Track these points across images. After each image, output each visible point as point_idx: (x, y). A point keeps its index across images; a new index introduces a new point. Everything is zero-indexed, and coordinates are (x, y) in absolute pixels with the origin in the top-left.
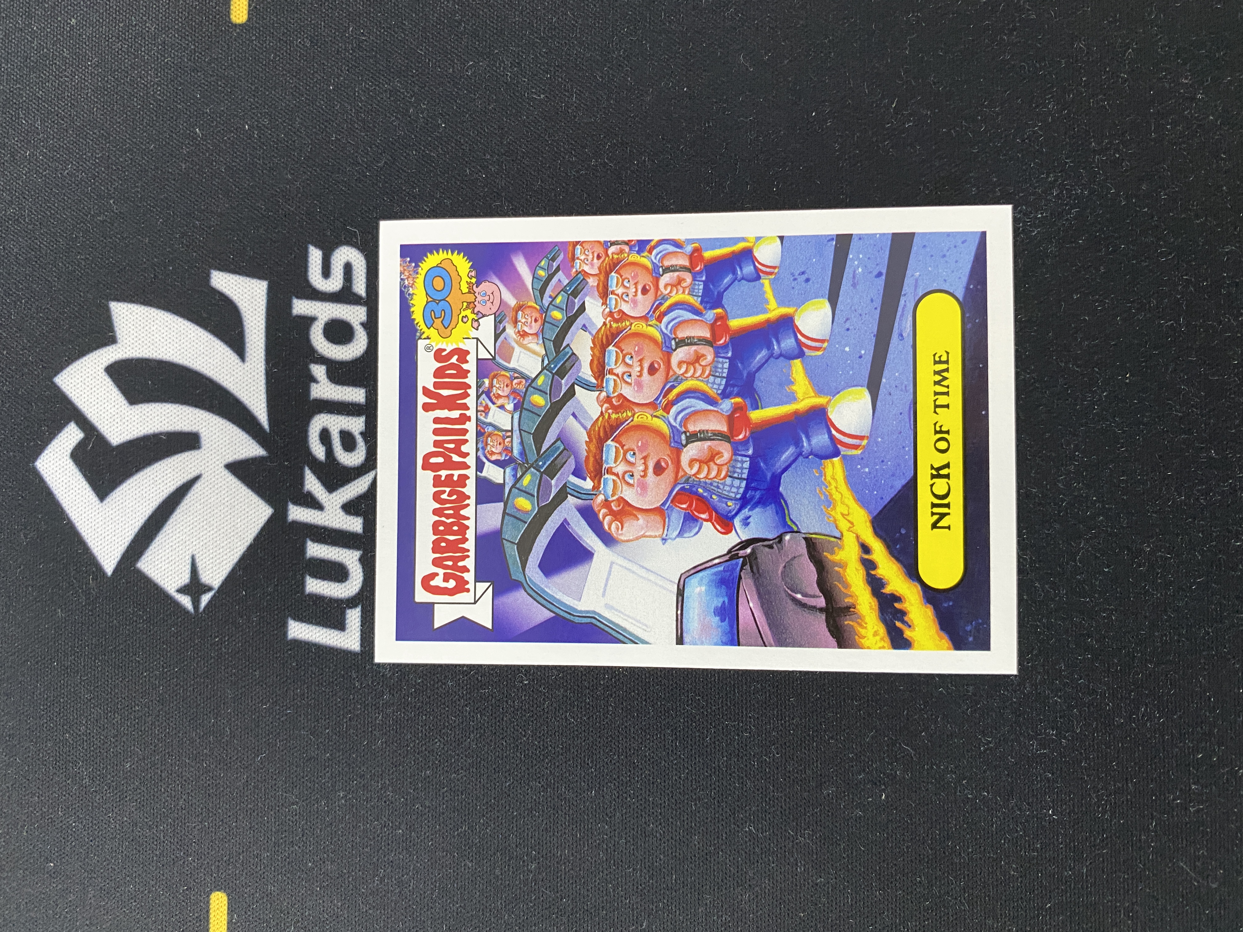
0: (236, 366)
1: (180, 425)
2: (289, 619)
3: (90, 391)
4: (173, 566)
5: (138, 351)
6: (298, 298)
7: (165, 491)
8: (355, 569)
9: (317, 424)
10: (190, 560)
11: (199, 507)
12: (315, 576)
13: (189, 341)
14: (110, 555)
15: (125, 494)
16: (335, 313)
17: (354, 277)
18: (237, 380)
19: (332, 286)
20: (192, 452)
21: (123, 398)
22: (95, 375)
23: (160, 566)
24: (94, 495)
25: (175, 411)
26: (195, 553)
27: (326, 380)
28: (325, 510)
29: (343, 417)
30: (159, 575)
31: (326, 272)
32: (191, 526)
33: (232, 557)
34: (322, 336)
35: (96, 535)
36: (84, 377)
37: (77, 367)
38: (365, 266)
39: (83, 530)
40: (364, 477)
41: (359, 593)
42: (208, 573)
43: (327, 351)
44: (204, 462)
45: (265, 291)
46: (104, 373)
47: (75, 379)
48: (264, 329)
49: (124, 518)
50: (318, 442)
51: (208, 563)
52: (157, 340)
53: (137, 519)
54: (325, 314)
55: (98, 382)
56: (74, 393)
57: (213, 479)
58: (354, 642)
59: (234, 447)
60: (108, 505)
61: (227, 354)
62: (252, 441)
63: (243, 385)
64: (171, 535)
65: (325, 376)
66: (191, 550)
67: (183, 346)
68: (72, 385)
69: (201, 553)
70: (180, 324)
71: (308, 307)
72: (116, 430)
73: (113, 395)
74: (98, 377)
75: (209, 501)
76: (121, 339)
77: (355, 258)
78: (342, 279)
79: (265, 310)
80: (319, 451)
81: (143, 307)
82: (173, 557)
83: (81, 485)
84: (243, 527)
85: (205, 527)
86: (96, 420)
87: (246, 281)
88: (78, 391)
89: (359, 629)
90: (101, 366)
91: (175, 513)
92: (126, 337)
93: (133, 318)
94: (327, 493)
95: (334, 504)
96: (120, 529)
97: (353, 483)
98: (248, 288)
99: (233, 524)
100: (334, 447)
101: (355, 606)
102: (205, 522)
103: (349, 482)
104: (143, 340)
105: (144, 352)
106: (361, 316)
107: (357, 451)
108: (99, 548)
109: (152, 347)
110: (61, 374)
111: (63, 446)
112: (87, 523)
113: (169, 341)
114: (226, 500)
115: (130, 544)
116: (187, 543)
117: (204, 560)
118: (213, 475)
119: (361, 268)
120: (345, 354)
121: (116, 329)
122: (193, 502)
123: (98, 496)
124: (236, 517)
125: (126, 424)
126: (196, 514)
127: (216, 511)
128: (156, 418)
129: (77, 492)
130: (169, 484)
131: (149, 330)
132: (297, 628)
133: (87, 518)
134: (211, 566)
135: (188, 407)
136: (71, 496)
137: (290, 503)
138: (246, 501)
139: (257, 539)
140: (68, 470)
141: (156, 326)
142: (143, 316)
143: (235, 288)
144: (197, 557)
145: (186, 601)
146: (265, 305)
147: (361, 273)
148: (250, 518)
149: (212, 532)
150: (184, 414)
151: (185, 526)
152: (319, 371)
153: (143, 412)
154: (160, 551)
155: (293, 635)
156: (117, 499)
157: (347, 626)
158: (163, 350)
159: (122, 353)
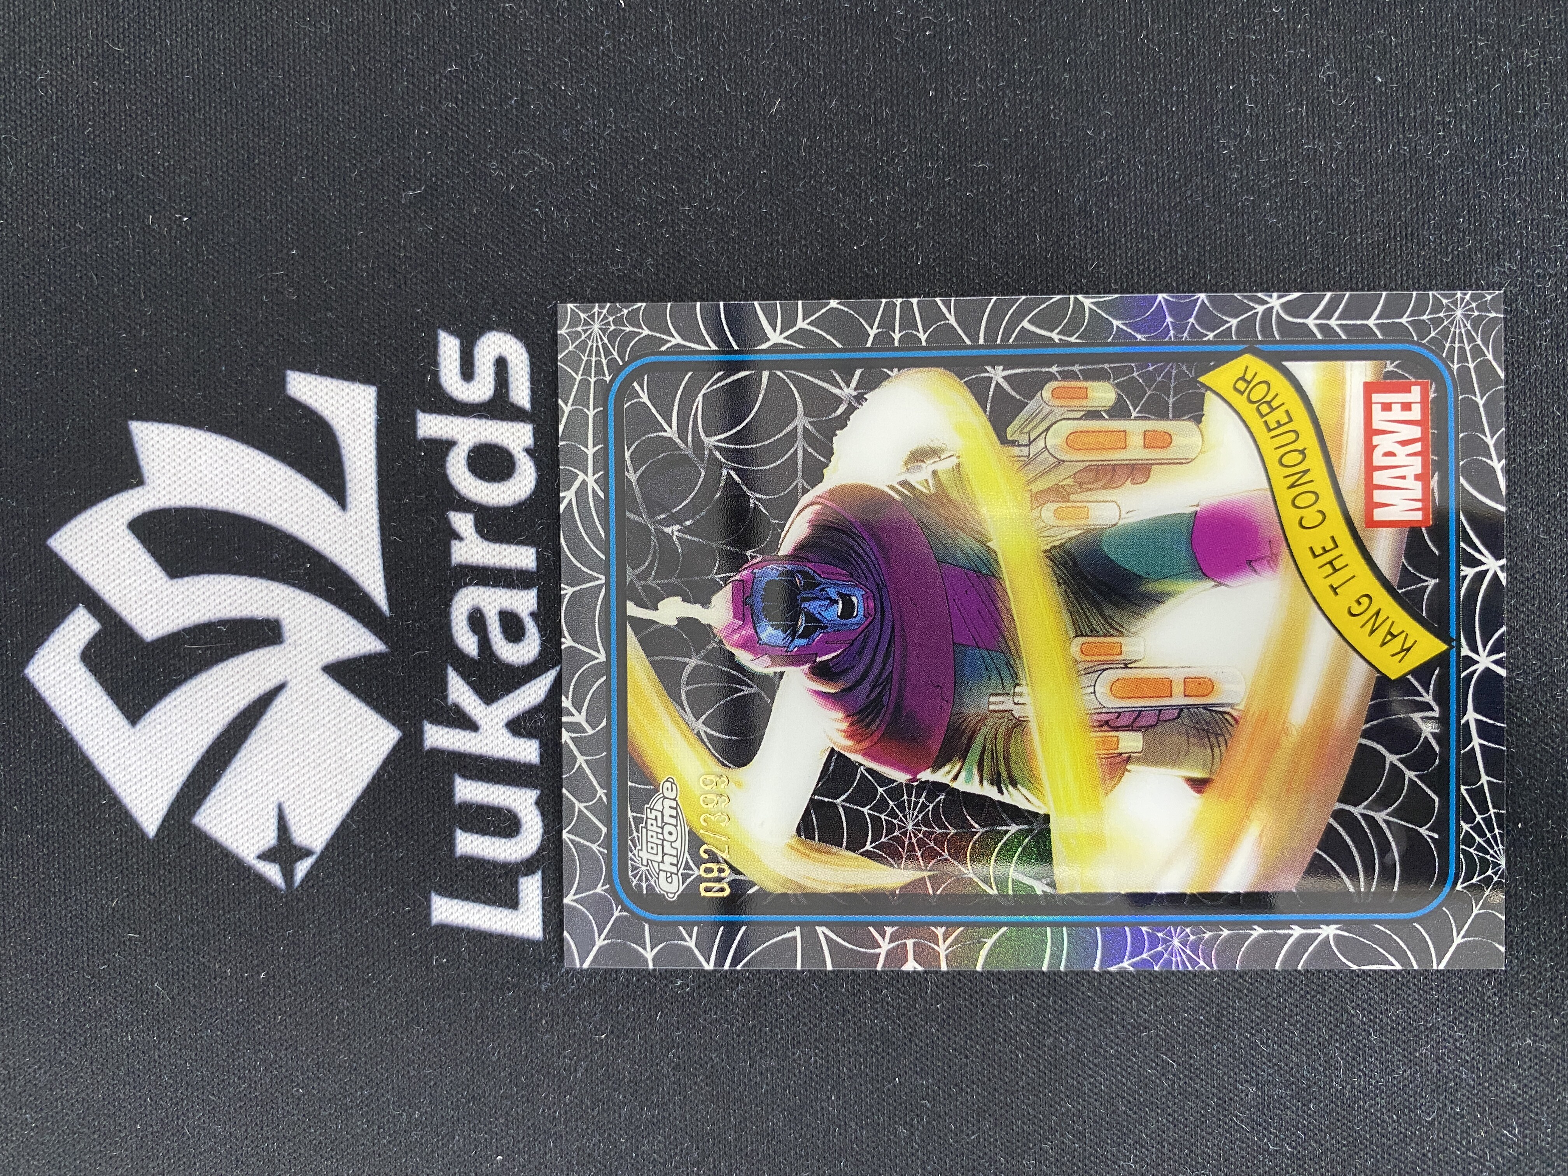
0: (333, 517)
1: (249, 609)
2: (433, 894)
3: (106, 560)
4: (251, 821)
5: (179, 497)
6: (424, 411)
7: (232, 709)
8: (529, 817)
9: (462, 603)
10: (276, 810)
11: (285, 732)
12: (469, 828)
13: (258, 480)
14: (151, 806)
15: (168, 714)
16: (484, 434)
17: (511, 379)
18: (335, 539)
19: (478, 393)
20: (271, 648)
21: (159, 568)
22: (112, 534)
23: (229, 820)
24: (121, 716)
25: (240, 587)
26: (282, 800)
27: (475, 535)
28: (481, 730)
29: (504, 590)
30: (229, 834)
31: (468, 372)
32: (275, 760)
33: (340, 806)
34: (466, 469)
35: (128, 777)
36: (95, 538)
37: (85, 523)
38: (527, 362)
39: (107, 769)
40: (538, 679)
41: (538, 853)
42: (304, 829)
43: (474, 492)
44: (289, 663)
45: (374, 402)
46: (127, 531)
47: (82, 541)
48: (374, 460)
49: (169, 750)
50: (467, 628)
51: (304, 814)
52: (206, 479)
53: (190, 751)
54: (469, 436)
55: (116, 546)
56: (81, 562)
57: (306, 689)
58: (533, 924)
59: (338, 639)
60: (143, 731)
61: (317, 498)
62: (363, 630)
63: (346, 545)
64: (244, 774)
65: (473, 530)
66: (276, 796)
67: (248, 487)
68: (77, 551)
69: (292, 800)
70: (242, 454)
71: (441, 425)
72: (150, 618)
73: (143, 564)
74: (118, 538)
75: (301, 722)
76: (152, 478)
77: (511, 350)
78: (493, 383)
79: (374, 431)
80: (468, 643)
81: (183, 429)
82: (250, 807)
83: (100, 702)
84: (355, 759)
85: (297, 761)
86: (118, 603)
87: (341, 387)
88: (87, 559)
89: (539, 906)
90: (121, 521)
91: (249, 741)
92: (158, 475)
93: (168, 446)
94: (483, 705)
95: (495, 721)
96: (165, 767)
97: (523, 688)
98: (347, 398)
99: (340, 755)
100: (491, 636)
101: (533, 873)
102: (296, 754)
103: (516, 688)
104: (185, 479)
105: (189, 497)
106: (525, 438)
107: (526, 641)
108: (134, 795)
109: (200, 490)
110: (58, 534)
111: (68, 644)
112: (112, 759)
113: (226, 479)
114: (327, 719)
115: (182, 789)
116: (271, 785)
117: (298, 811)
118: (305, 682)
119: (521, 365)
120: (502, 496)
121: (142, 463)
122: (275, 724)
123: (128, 718)
124: (344, 745)
125: (166, 608)
126: (281, 742)
127: (312, 737)
128: (212, 598)
129: (95, 712)
130: (237, 698)
131: (194, 465)
132: (445, 907)
133: (112, 751)
134: (308, 818)
135: (260, 581)
136: (85, 719)
137: (425, 722)
138: (359, 720)
139: (377, 778)
140: (79, 679)
141: (204, 458)
142: (184, 443)
143: (326, 398)
144: (285, 806)
145: (272, 872)
146: (374, 423)
147: (522, 373)
148: (365, 745)
149: (307, 768)
150: (255, 591)
151: (264, 760)
152: (462, 522)
153: (193, 589)
154: (229, 798)
155: (439, 918)
156: (158, 721)
157: (521, 902)
158: (217, 494)
159: (154, 500)
